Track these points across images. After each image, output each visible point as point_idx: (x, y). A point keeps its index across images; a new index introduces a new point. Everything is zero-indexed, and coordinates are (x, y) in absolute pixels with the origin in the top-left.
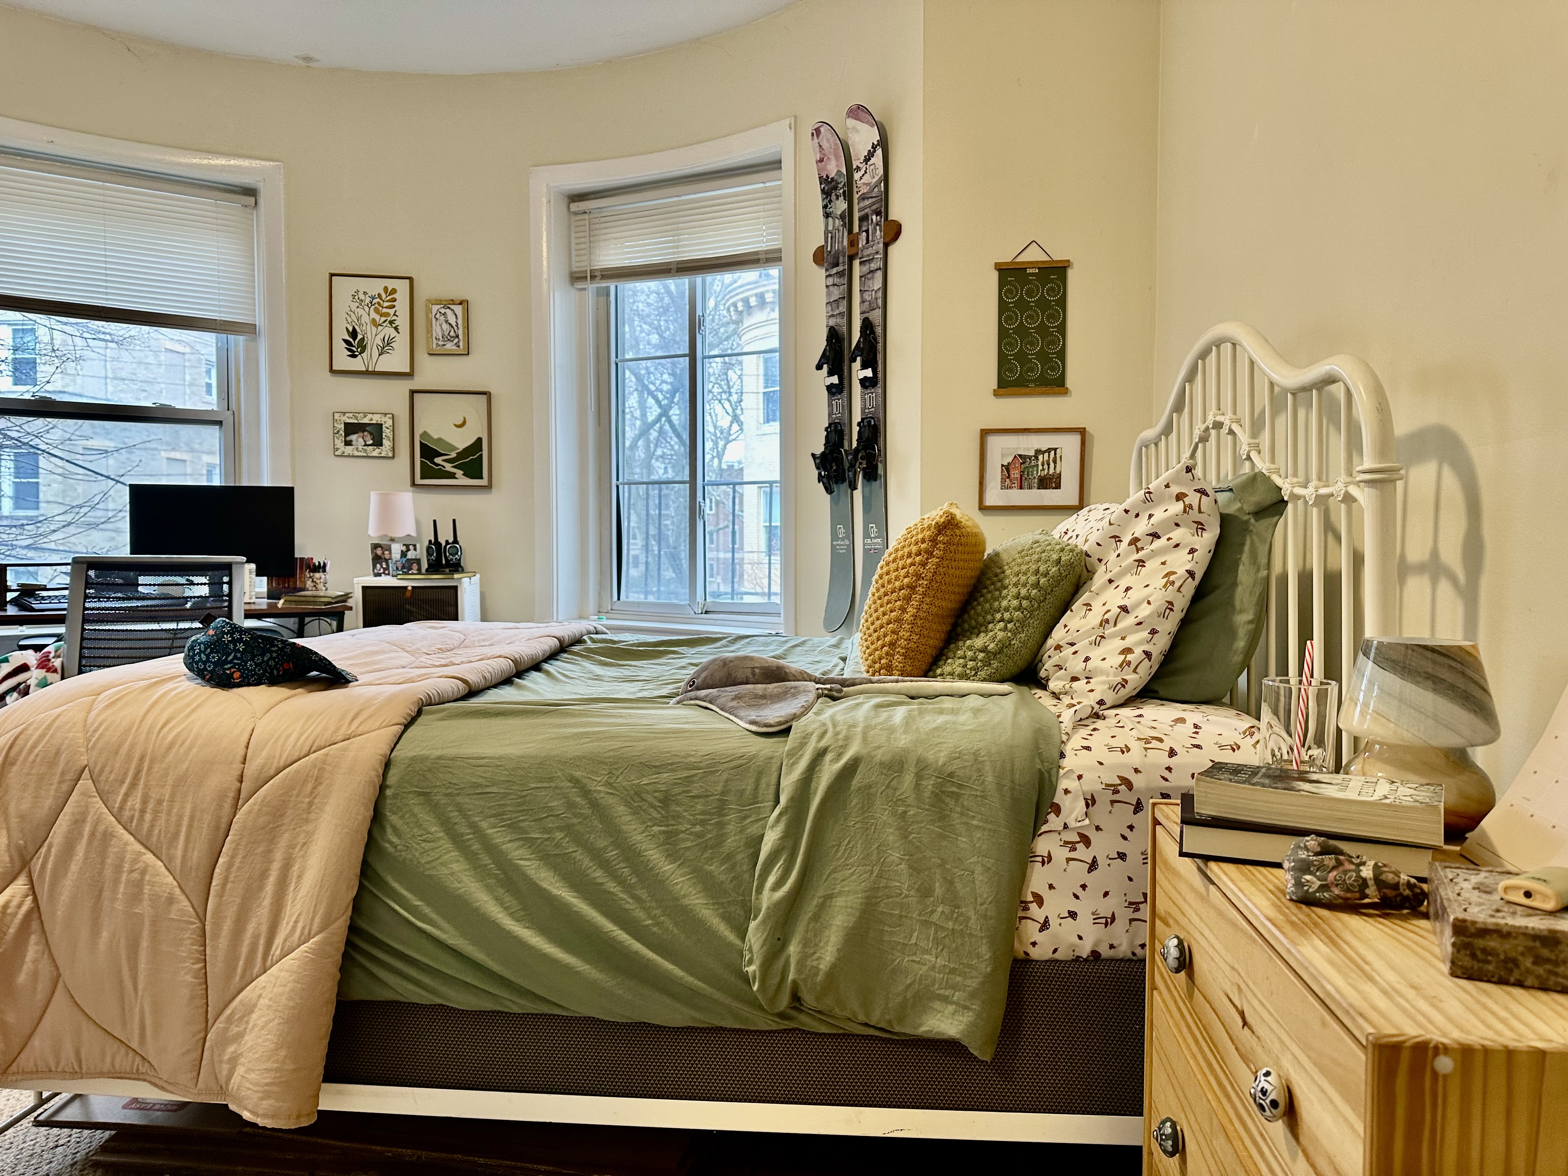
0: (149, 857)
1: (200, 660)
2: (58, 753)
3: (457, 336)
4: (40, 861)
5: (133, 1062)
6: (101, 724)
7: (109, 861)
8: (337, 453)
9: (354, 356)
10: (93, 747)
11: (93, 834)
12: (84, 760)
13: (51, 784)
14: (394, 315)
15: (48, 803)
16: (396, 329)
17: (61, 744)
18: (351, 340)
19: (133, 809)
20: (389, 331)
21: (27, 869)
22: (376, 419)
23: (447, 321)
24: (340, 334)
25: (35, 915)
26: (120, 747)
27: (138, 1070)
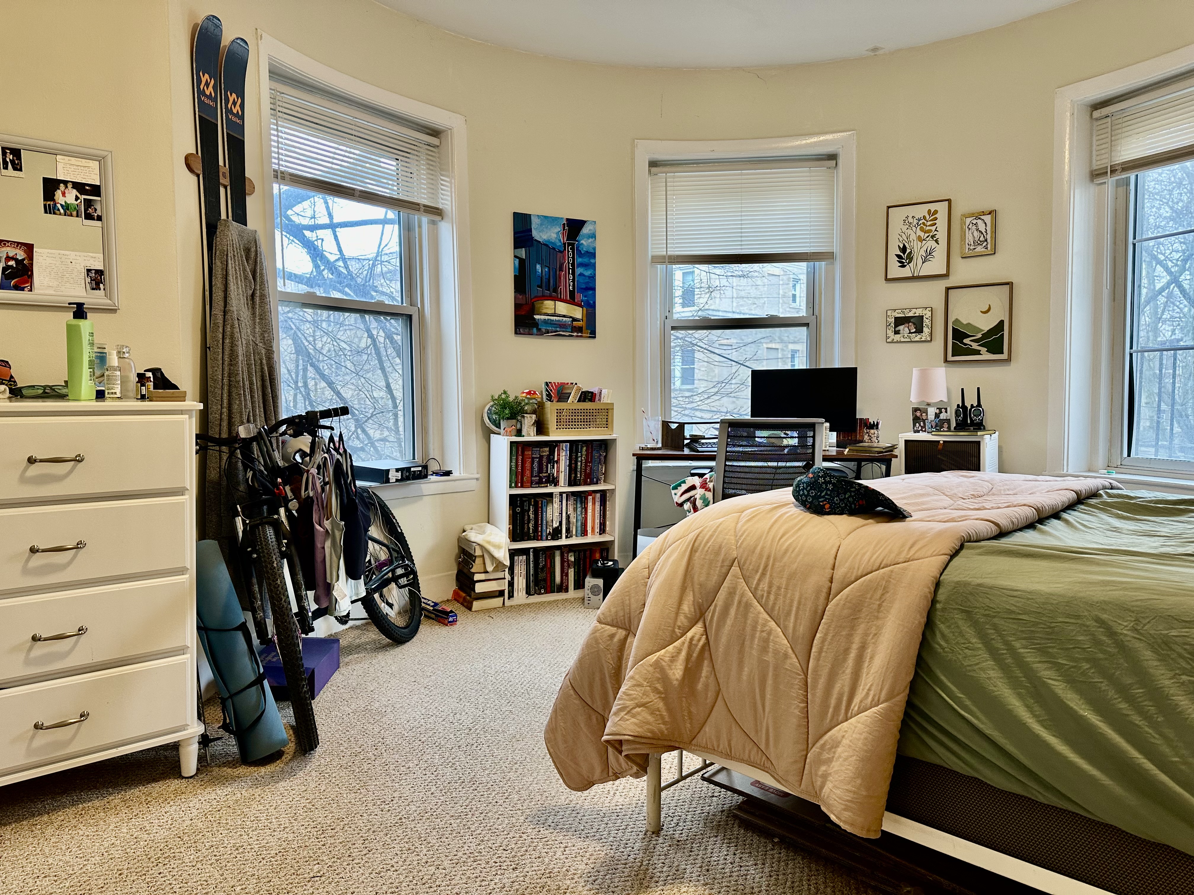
0: (772, 624)
1: (804, 494)
2: (720, 547)
3: (986, 240)
4: (710, 614)
5: (761, 760)
6: (744, 532)
7: (749, 622)
8: (888, 341)
9: (904, 266)
10: (740, 546)
11: (740, 602)
12: (735, 554)
13: (717, 567)
14: (936, 230)
15: (714, 579)
16: (937, 241)
17: (722, 542)
18: (902, 254)
19: (763, 590)
20: (932, 243)
21: (702, 619)
22: (918, 312)
23: (977, 230)
24: (894, 250)
25: (707, 648)
26: (755, 548)
27: (764, 764)
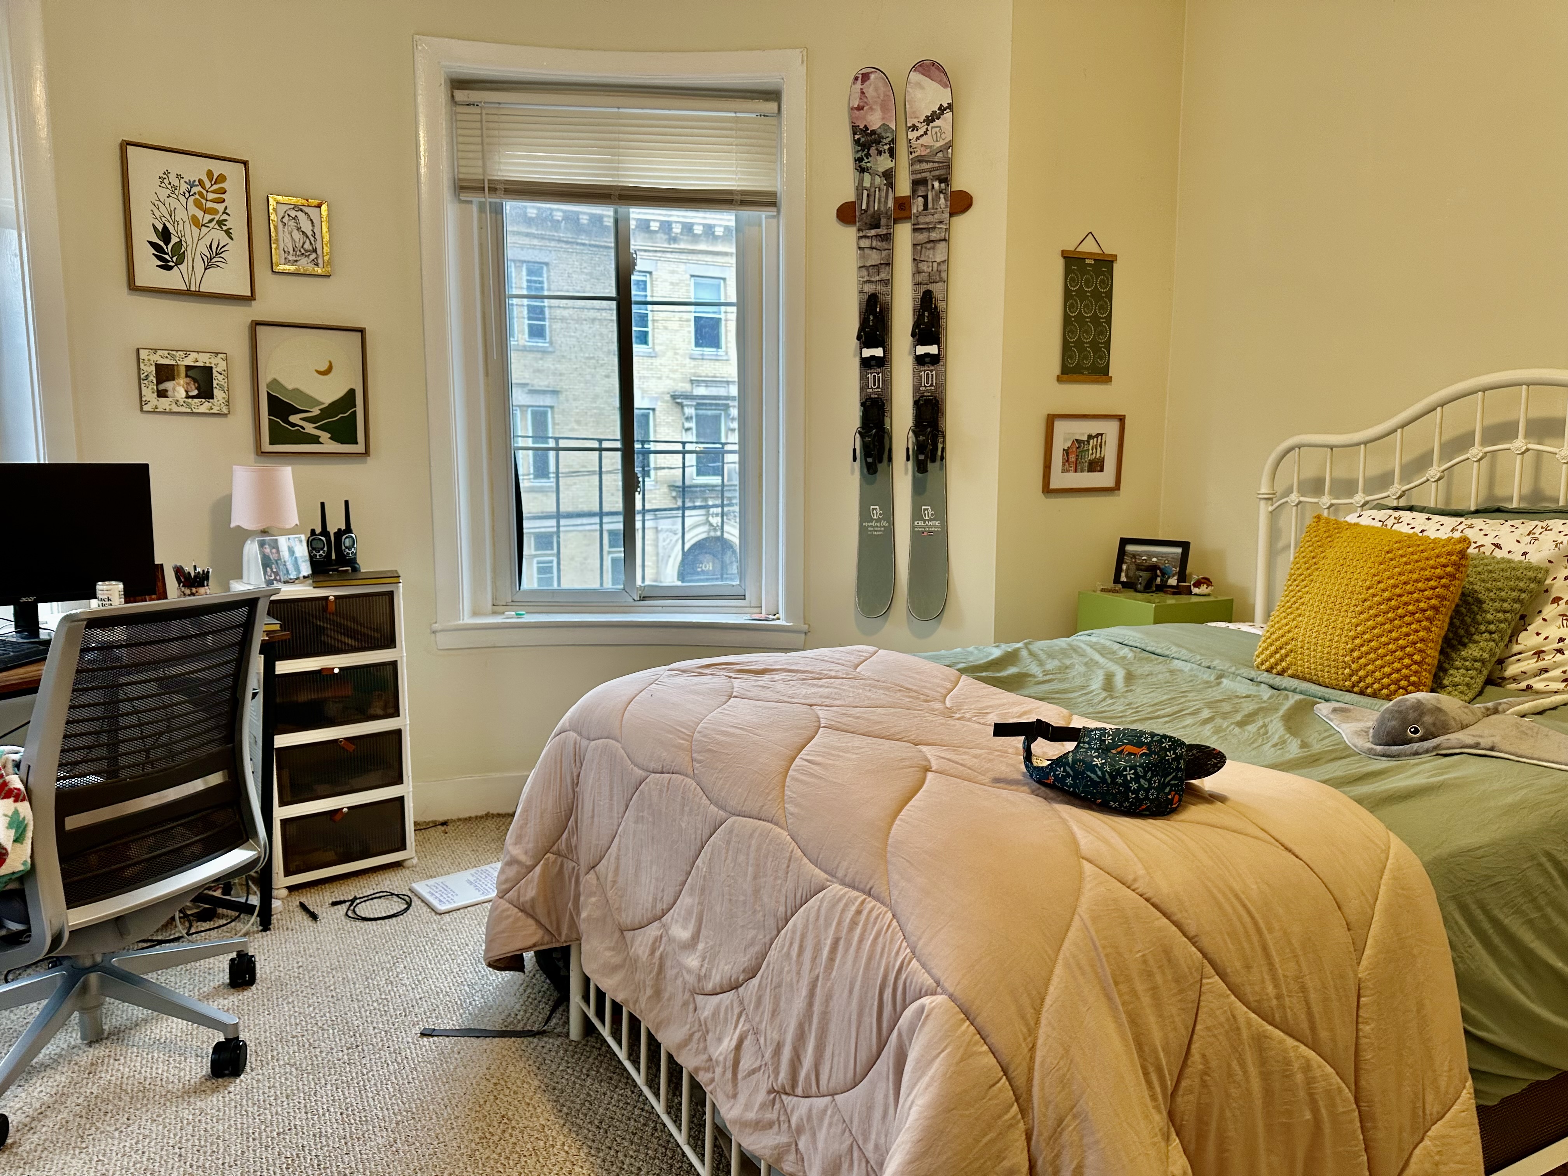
3: (315, 251)
8: (145, 408)
9: (170, 268)
10: (1200, 932)
12: (1196, 952)
13: (1176, 995)
14: (224, 212)
16: (228, 233)
18: (161, 243)
20: (218, 236)
22: (203, 360)
23: (299, 229)
24: (144, 234)
